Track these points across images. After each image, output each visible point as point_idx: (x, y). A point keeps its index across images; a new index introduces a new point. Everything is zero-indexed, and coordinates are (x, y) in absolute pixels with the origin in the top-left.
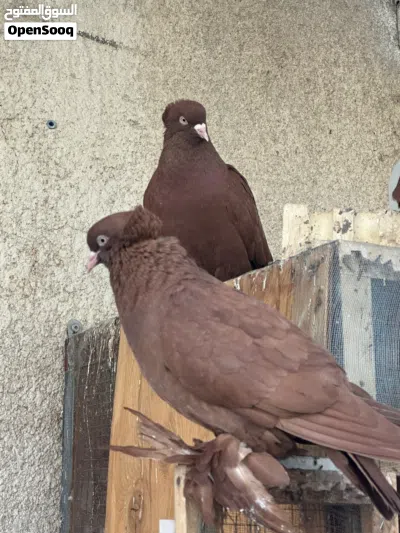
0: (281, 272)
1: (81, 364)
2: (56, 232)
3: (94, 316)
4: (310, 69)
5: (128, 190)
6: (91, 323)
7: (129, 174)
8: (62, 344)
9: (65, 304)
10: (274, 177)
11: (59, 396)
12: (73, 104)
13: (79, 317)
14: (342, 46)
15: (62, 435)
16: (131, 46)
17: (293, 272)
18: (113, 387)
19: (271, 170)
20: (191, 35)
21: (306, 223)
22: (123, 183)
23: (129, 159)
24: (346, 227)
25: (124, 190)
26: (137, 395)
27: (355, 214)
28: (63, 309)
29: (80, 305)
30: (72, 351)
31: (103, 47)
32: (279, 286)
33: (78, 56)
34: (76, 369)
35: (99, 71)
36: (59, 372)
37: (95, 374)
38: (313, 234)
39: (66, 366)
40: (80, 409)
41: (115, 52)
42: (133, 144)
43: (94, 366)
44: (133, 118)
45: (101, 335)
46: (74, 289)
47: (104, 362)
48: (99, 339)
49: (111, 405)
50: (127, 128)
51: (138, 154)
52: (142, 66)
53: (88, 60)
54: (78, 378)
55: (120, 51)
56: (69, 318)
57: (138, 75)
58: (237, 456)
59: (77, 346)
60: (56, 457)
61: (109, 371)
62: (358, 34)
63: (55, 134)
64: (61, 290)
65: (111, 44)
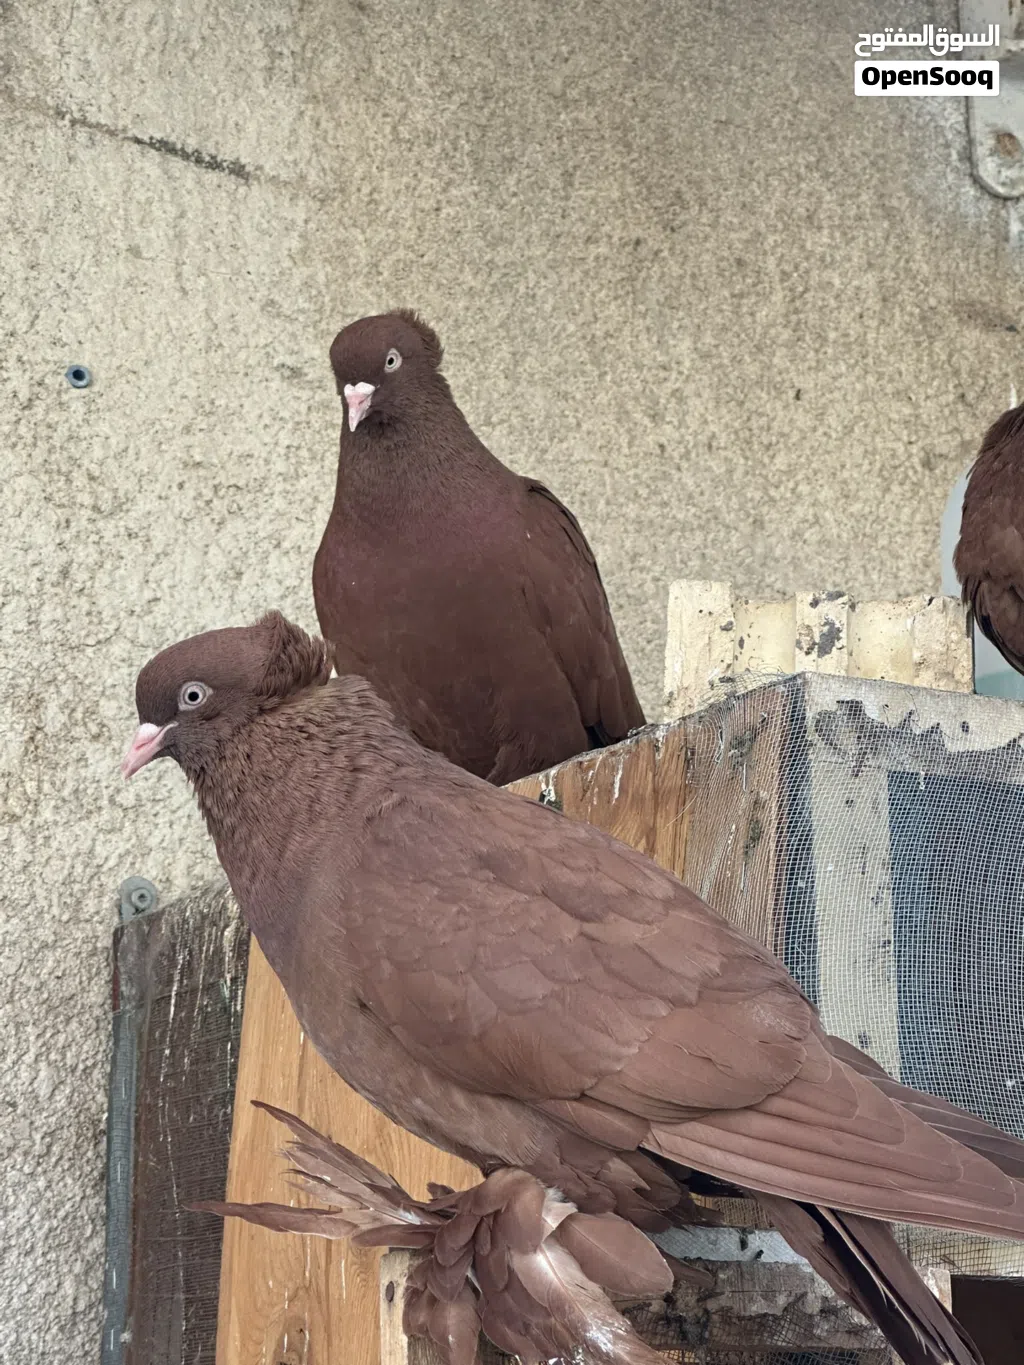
0: (659, 756)
1: (154, 992)
2: (89, 651)
3: (190, 868)
4: (745, 235)
5: (278, 545)
6: (180, 886)
7: (279, 503)
8: (106, 941)
9: (114, 837)
10: (653, 512)
11: (97, 1074)
12: (133, 323)
13: (150, 870)
14: (826, 176)
15: (105, 1176)
16: (284, 176)
17: (689, 756)
18: (235, 1051)
19: (643, 492)
20: (437, 148)
21: (727, 628)
22: (264, 528)
23: (280, 466)
24: (828, 640)
25: (265, 545)
26: (295, 1073)
27: (853, 607)
28: (109, 850)
29: (153, 842)
30: (131, 958)
31: (212, 177)
32: (655, 791)
33: (149, 202)
34: (140, 1006)
35: (200, 239)
36: (97, 1012)
37: (190, 1019)
38: (744, 659)
39: (115, 995)
40: (151, 1109)
41: (242, 190)
42: (290, 426)
43: (186, 997)
44: (290, 361)
45: (204, 917)
46: (138, 797)
47: (211, 988)
48: (199, 928)
49: (229, 1097)
50: (274, 385)
51: (304, 453)
52: (312, 225)
53: (173, 211)
54: (145, 1029)
55: (255, 186)
56: (124, 875)
57: (304, 251)
58: (539, 1225)
59: (144, 945)
60: (88, 1232)
61: (226, 1009)
62: (868, 146)
63: (89, 402)
64: (105, 802)
65: (232, 172)
